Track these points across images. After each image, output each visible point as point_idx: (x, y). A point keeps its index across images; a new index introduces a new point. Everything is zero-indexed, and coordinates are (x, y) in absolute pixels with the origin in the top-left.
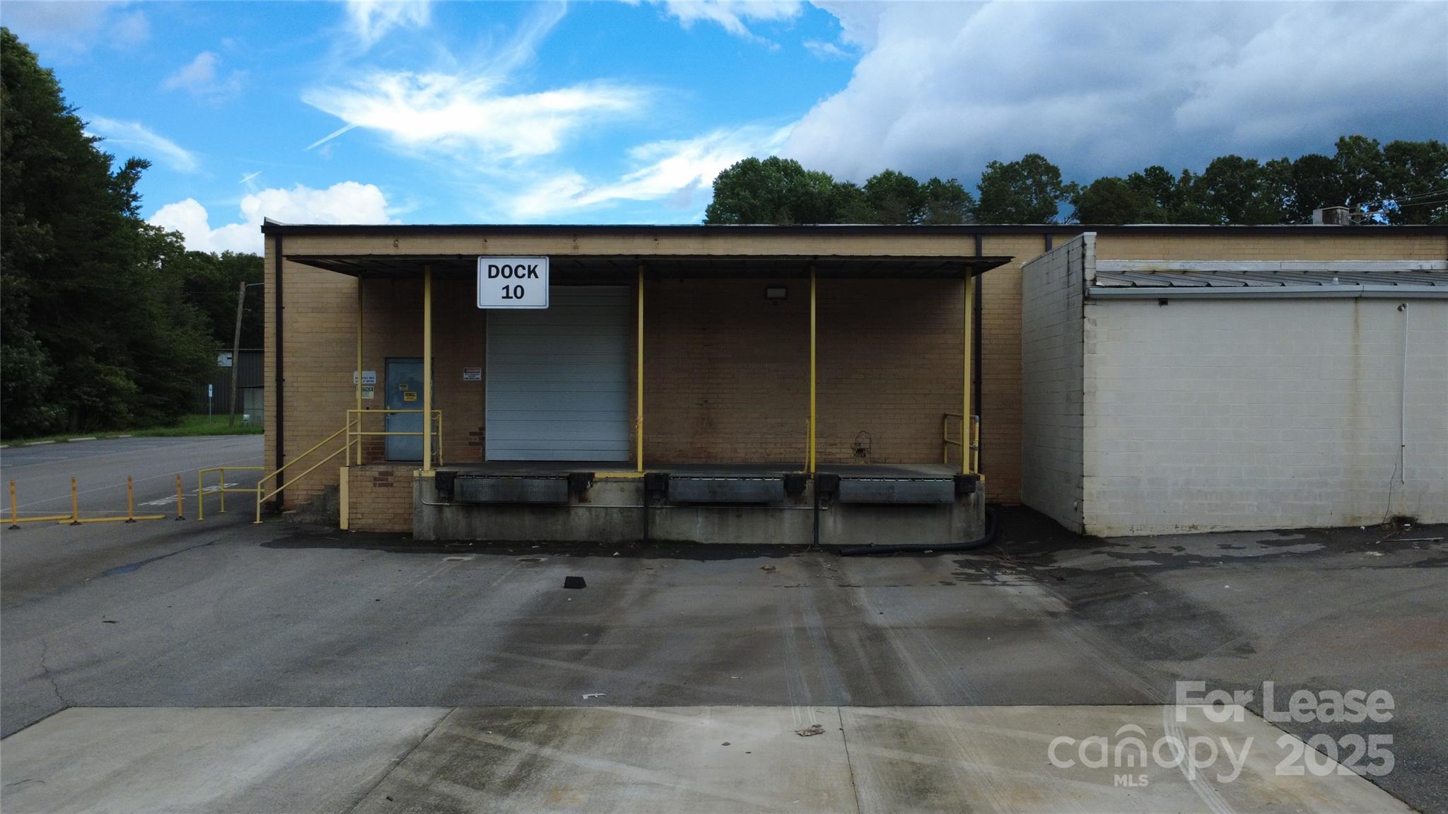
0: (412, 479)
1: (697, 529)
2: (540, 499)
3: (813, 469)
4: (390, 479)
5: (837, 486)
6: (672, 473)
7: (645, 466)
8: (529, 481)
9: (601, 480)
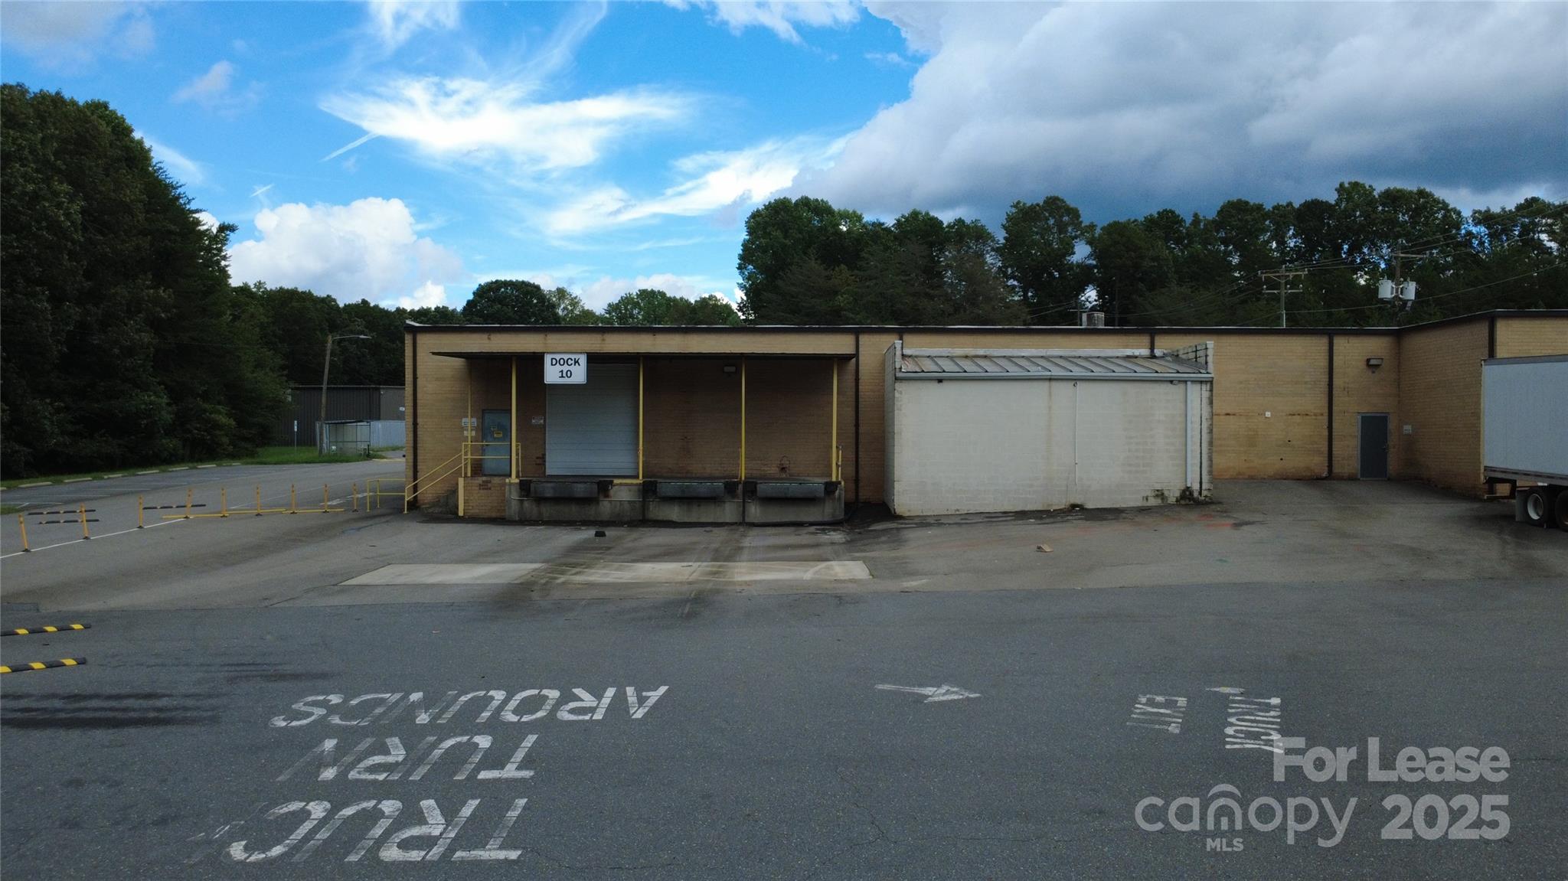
0: (504, 484)
1: (674, 513)
2: (581, 495)
3: (743, 478)
4: (489, 485)
5: (756, 488)
6: (659, 480)
7: (643, 477)
8: (575, 485)
9: (617, 485)
